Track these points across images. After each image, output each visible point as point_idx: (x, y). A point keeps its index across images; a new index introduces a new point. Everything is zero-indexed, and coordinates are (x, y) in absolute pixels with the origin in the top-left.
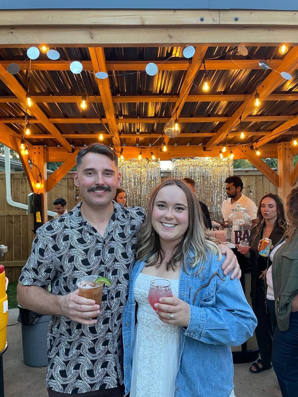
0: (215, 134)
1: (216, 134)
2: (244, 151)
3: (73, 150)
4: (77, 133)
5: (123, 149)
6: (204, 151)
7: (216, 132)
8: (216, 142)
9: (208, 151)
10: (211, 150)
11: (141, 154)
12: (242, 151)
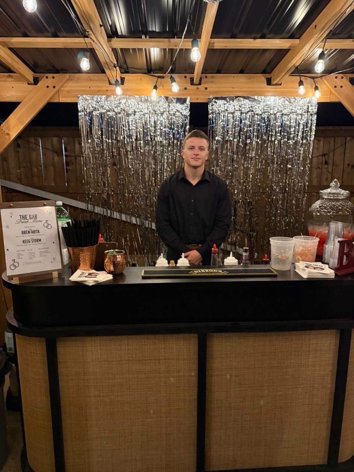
0: (296, 41)
1: (298, 42)
2: (338, 87)
3: (36, 81)
4: (25, 35)
5: (124, 78)
6: (268, 84)
7: (299, 38)
8: (294, 63)
9: (276, 85)
10: (281, 84)
11: (155, 87)
12: (335, 87)
